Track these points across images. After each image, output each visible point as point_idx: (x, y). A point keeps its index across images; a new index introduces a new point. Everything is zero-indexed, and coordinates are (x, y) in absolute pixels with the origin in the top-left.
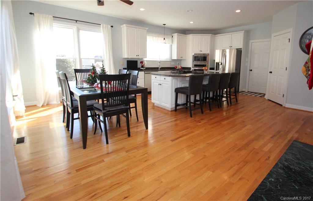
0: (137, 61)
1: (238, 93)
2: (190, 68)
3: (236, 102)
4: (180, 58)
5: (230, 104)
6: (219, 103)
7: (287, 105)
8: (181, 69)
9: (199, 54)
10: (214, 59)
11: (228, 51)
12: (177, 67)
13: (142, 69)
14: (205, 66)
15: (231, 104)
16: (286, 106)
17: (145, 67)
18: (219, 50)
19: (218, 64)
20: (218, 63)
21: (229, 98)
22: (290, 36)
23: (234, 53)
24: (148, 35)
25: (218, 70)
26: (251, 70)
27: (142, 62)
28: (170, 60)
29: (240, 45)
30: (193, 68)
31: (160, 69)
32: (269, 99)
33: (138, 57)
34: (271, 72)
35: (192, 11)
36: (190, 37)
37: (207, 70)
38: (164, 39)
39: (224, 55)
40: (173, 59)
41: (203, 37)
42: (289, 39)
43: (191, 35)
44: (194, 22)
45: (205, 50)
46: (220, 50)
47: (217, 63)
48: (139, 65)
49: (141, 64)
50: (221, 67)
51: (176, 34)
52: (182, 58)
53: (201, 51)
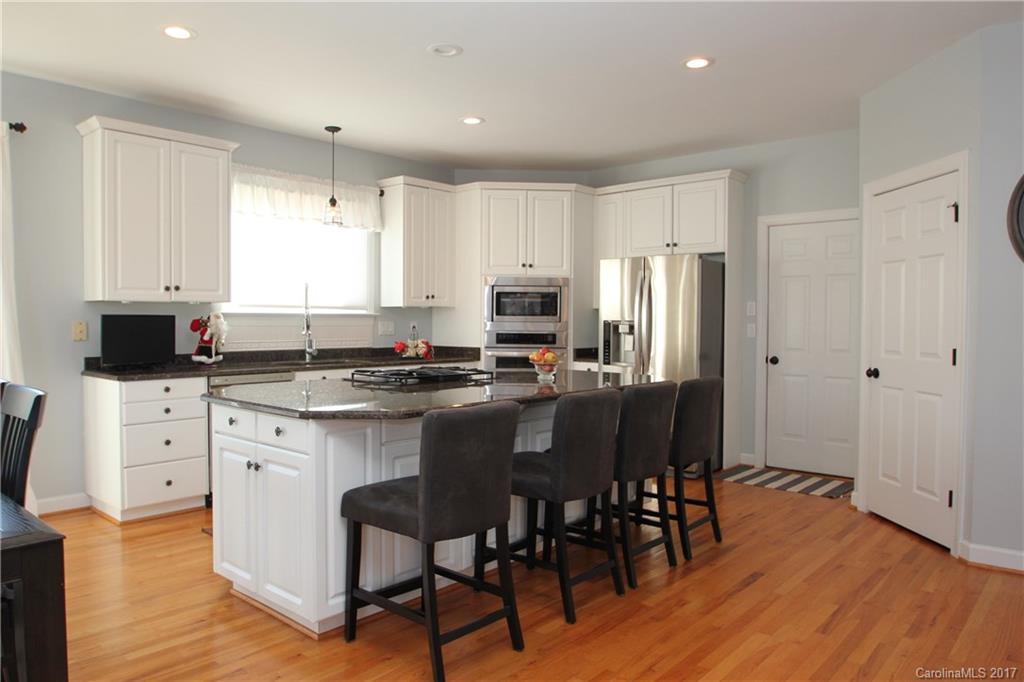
0: (170, 321)
1: (721, 480)
2: (473, 354)
3: (713, 542)
4: (424, 303)
5: (680, 558)
6: (622, 563)
7: (978, 552)
8: (427, 354)
9: (517, 282)
10: (595, 307)
11: (658, 266)
12: (404, 348)
13: (201, 363)
14: (550, 339)
15: (687, 555)
16: (973, 559)
17: (222, 350)
18: (616, 263)
19: (612, 329)
20: (616, 328)
21: (674, 525)
22: (958, 188)
23: (689, 275)
24: (242, 182)
25: (618, 359)
26: (775, 361)
27: (199, 326)
28: (372, 312)
29: (716, 240)
30: (490, 353)
31: (313, 357)
32: (875, 511)
33: (174, 296)
34: (874, 373)
35: (460, 50)
36: (474, 196)
37: (552, 366)
38: (333, 202)
39: (640, 284)
40: (383, 305)
41: (534, 199)
42: (956, 207)
43: (477, 184)
44: (483, 120)
45: (550, 264)
46: (622, 260)
47: (607, 324)
48: (185, 342)
49: (198, 334)
50: (627, 343)
51: (400, 179)
52: (430, 303)
53: (530, 266)
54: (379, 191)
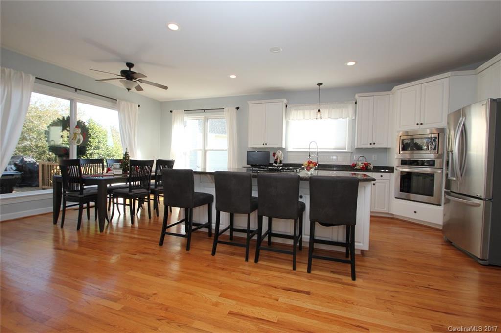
14: (431, 163)
28: (349, 151)
38: (319, 111)
41: (425, 87)
51: (356, 95)
53: (421, 124)
54: (354, 102)
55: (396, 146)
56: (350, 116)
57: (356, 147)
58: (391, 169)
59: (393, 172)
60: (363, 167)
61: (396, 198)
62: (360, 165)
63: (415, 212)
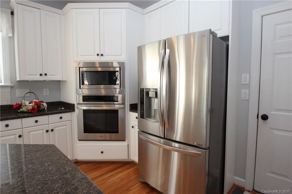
19: (145, 94)
20: (148, 94)
26: (265, 118)
30: (80, 107)
53: (102, 55)
54: (9, 12)
55: (73, 79)
56: (5, 32)
57: (18, 79)
58: (69, 108)
59: (74, 111)
60: (33, 109)
61: (79, 140)
62: (28, 105)
63: (102, 152)
